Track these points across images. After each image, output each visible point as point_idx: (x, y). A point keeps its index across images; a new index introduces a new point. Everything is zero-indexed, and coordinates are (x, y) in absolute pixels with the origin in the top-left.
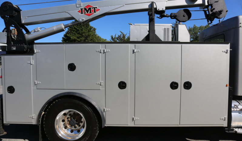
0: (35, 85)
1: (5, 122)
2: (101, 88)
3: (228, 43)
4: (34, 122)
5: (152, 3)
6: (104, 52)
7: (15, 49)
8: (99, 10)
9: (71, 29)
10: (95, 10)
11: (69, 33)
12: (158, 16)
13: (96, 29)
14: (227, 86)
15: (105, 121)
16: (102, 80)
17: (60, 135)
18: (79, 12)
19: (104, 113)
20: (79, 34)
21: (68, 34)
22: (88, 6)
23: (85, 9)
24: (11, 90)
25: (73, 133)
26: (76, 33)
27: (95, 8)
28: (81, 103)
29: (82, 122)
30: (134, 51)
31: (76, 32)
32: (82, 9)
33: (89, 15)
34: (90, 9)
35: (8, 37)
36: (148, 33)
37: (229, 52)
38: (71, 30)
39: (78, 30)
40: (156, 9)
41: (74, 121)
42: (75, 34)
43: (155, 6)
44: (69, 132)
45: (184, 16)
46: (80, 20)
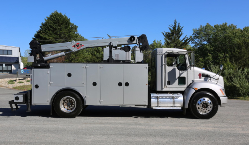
0: (50, 84)
1: (32, 104)
2: (84, 85)
3: (147, 64)
4: (48, 103)
5: (110, 43)
6: (86, 68)
7: (39, 65)
8: (83, 46)
9: (45, 27)
10: (81, 46)
11: (43, 32)
12: (114, 49)
13: (77, 27)
14: (147, 85)
15: (86, 102)
16: (85, 81)
17: (62, 109)
18: (73, 46)
19: (85, 98)
20: (56, 34)
21: (41, 34)
22: (78, 43)
23: (76, 45)
24: (37, 87)
25: (68, 111)
26: (52, 33)
27: (81, 45)
28: (74, 93)
29: (73, 105)
30: (100, 67)
31: (53, 31)
32: (74, 45)
33: (78, 48)
34: (78, 45)
35: (34, 59)
36: (109, 57)
37: (147, 68)
38: (45, 29)
39: (55, 29)
40: (112, 45)
41: (70, 103)
42: (51, 35)
43: (112, 44)
44: (66, 110)
45: (127, 49)
46: (74, 51)
